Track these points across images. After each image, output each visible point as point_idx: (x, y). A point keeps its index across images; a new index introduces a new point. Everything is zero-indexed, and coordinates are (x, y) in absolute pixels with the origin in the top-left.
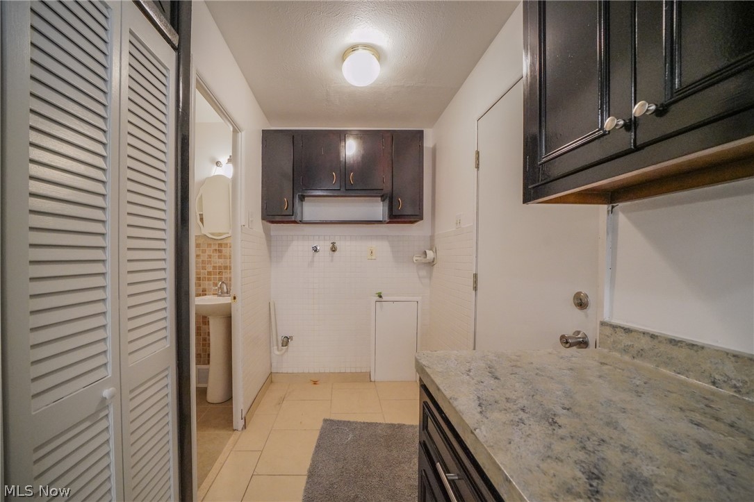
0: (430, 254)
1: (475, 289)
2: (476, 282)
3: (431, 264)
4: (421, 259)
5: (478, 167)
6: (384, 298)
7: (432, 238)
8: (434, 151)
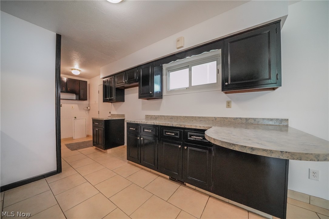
0: (89, 108)
1: (99, 113)
2: (99, 112)
3: (89, 110)
4: (87, 109)
5: (99, 93)
6: (77, 118)
7: (89, 104)
8: (89, 84)
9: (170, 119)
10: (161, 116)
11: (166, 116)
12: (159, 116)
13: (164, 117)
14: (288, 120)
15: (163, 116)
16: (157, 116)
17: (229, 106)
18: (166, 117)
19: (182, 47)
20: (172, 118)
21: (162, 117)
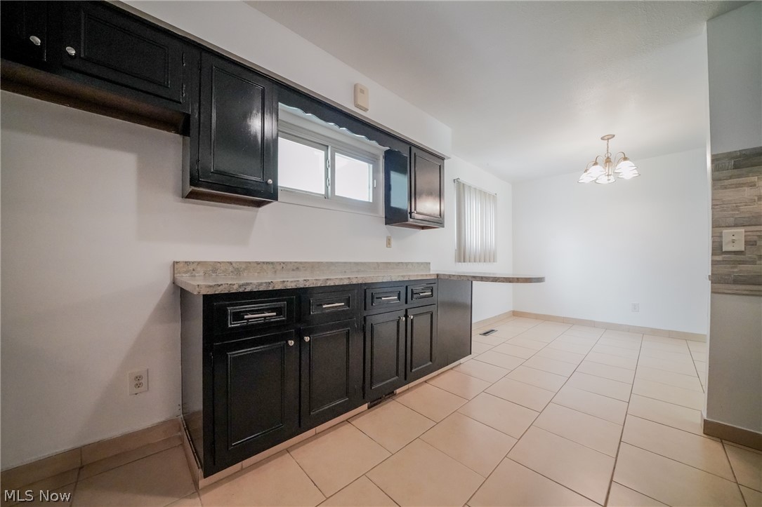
9: (293, 270)
10: (258, 263)
11: (280, 263)
12: (250, 263)
13: (270, 266)
14: (430, 263)
15: (267, 263)
16: (240, 263)
17: (389, 244)
18: (279, 267)
19: (366, 110)
20: (298, 268)
21: (265, 266)
